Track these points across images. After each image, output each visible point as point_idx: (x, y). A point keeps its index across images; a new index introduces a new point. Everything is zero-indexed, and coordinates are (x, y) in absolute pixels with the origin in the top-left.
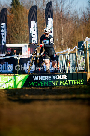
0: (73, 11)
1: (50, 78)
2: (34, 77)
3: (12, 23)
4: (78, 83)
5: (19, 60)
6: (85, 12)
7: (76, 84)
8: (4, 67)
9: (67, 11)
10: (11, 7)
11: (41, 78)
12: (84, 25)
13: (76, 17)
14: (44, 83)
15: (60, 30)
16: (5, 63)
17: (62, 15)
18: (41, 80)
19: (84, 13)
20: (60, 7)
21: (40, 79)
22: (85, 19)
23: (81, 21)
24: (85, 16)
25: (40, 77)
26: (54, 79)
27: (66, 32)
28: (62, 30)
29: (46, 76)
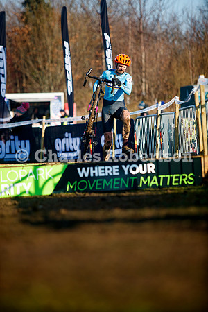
0: (168, 15)
1: (117, 170)
2: (79, 169)
3: (27, 46)
4: (183, 182)
5: (43, 132)
6: (197, 18)
7: (177, 184)
8: (10, 147)
9: (154, 17)
10: (23, 9)
11: (96, 171)
12: (195, 49)
13: (176, 30)
14: (102, 182)
15: (137, 59)
16: (12, 137)
17: (141, 26)
18: (96, 175)
19: (193, 20)
20: (138, 6)
21: (94, 174)
22: (195, 35)
23: (185, 39)
24: (196, 27)
25: (94, 169)
26: (126, 173)
27: (153, 65)
28: (143, 61)
29: (107, 168)
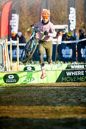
1: (83, 73)
2: (67, 72)
11: (74, 73)
14: (77, 78)
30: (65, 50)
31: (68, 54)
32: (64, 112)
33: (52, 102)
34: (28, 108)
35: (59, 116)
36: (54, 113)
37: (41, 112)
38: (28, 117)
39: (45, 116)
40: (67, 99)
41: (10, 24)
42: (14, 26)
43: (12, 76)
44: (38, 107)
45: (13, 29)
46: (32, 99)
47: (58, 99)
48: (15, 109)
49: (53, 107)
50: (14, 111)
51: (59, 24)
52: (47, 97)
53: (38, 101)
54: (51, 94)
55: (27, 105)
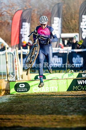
2: (78, 81)
21: (85, 83)
30: (76, 58)
31: (79, 63)
32: (76, 122)
33: (64, 111)
34: (40, 117)
35: (71, 126)
36: (66, 122)
37: (52, 121)
38: (40, 126)
39: (57, 125)
40: (79, 108)
41: (21, 33)
42: (25, 35)
43: (23, 84)
44: (49, 116)
45: (24, 38)
46: (44, 108)
47: (69, 108)
48: (26, 118)
49: (65, 116)
50: (25, 120)
51: (70, 32)
52: (58, 106)
53: (50, 110)
54: (62, 103)
55: (39, 114)
